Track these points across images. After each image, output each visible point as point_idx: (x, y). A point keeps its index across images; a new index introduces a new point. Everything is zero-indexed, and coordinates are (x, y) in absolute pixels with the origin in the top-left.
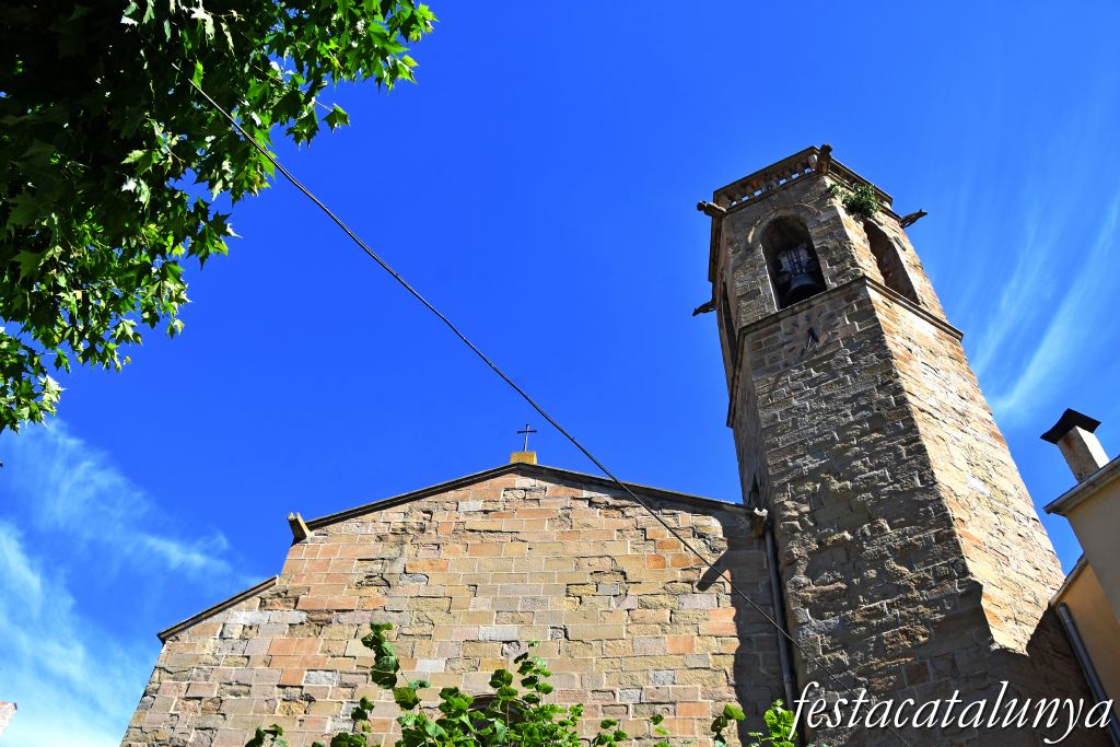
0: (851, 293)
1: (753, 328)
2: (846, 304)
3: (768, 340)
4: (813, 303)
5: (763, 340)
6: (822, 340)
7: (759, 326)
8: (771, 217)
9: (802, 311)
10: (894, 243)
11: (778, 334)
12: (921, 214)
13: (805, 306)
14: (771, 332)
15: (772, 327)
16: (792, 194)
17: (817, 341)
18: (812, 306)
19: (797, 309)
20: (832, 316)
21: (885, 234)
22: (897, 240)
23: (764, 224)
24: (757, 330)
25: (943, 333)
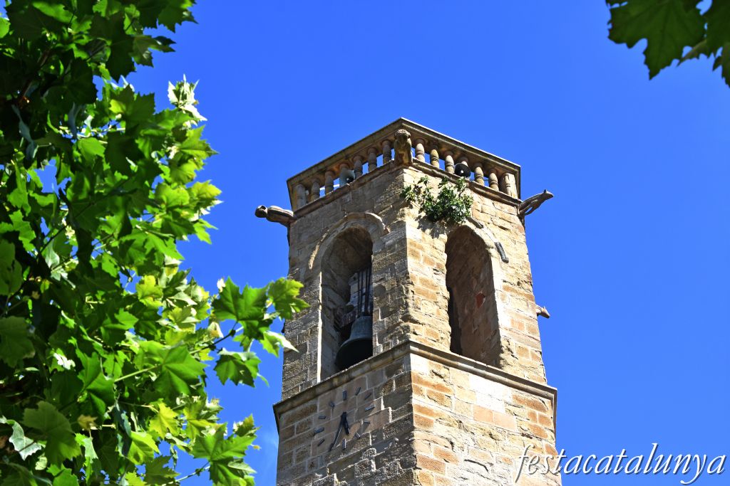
0: (394, 363)
1: (289, 405)
2: (386, 378)
3: (301, 425)
4: (353, 374)
5: (296, 424)
6: (353, 431)
7: (296, 403)
8: (340, 230)
9: (341, 384)
10: (493, 252)
11: (313, 417)
12: (545, 197)
13: (345, 378)
14: (306, 413)
15: (308, 404)
16: (367, 193)
17: (347, 433)
18: (351, 379)
19: (336, 382)
20: (368, 397)
21: (482, 240)
22: (499, 248)
23: (331, 239)
24: (292, 408)
25: (524, 395)
